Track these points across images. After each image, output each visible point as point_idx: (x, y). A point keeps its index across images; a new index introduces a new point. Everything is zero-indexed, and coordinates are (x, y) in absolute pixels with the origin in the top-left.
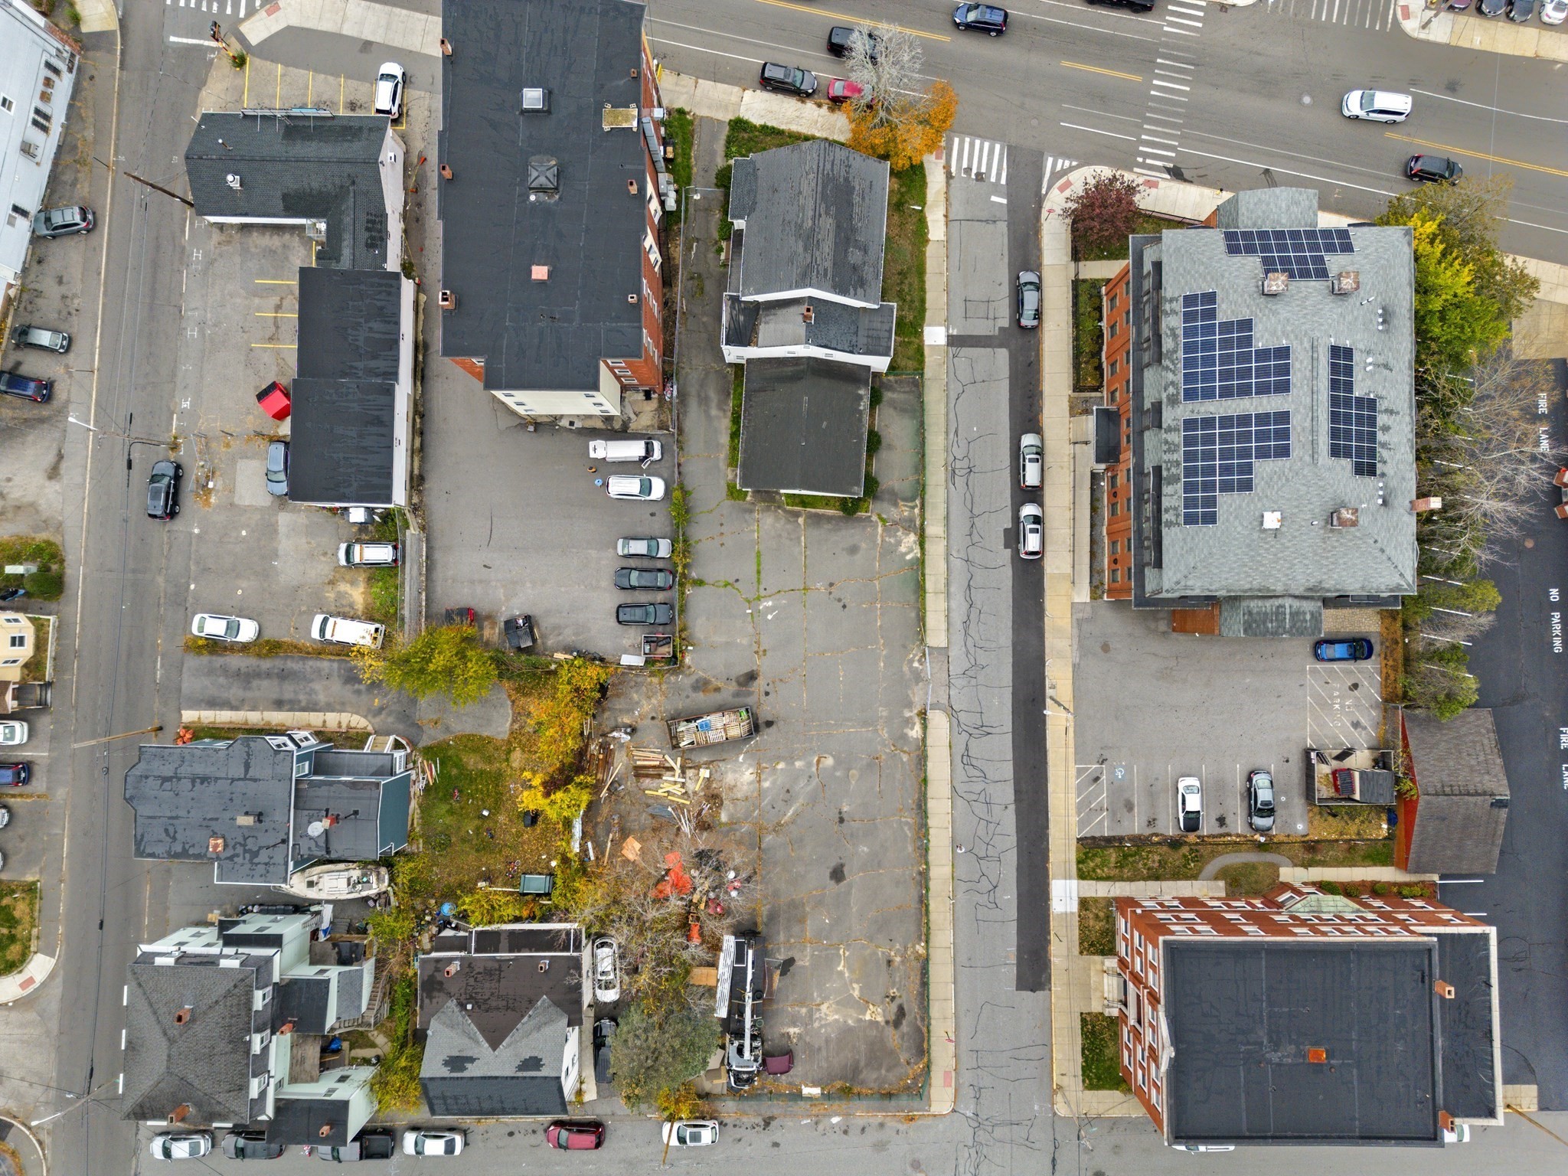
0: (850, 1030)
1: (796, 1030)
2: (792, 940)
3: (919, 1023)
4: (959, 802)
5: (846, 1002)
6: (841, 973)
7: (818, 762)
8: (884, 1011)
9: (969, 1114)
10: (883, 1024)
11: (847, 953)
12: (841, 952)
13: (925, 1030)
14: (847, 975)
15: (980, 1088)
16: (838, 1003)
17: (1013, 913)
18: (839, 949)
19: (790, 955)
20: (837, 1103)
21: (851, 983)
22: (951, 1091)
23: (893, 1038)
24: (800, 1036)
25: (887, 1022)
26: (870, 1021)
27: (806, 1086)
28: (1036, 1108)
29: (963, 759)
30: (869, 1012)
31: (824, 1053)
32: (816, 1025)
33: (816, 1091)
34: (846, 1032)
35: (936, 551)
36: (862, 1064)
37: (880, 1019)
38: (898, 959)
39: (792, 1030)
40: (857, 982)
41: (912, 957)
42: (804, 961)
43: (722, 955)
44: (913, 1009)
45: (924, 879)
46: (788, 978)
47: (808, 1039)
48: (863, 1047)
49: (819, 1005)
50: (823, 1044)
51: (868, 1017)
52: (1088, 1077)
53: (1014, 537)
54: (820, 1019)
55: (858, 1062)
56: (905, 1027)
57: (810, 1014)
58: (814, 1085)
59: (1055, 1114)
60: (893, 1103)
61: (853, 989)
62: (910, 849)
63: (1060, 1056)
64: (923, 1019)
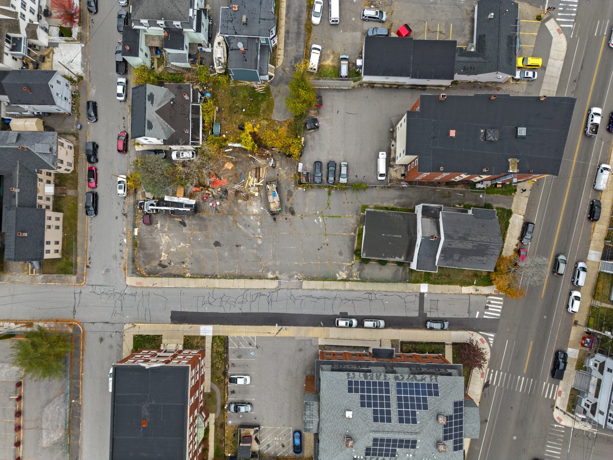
0: (158, 247)
1: (159, 227)
2: (193, 226)
3: (160, 273)
4: (243, 291)
5: (169, 246)
6: (180, 244)
7: (260, 238)
8: (165, 260)
9: (126, 291)
10: (160, 260)
11: (187, 247)
12: (188, 245)
13: (158, 275)
14: (179, 246)
15: (135, 296)
16: (169, 243)
17: (201, 310)
18: (189, 243)
19: (187, 225)
20: (132, 241)
21: (176, 248)
22: (135, 285)
23: (155, 263)
24: (156, 228)
25: (161, 261)
26: (161, 255)
27: (138, 230)
28: (127, 317)
29: (259, 293)
30: (165, 254)
31: (150, 237)
32: (161, 234)
33: (136, 233)
34: (158, 246)
35: (340, 286)
36: (146, 251)
37: (162, 258)
38: (184, 266)
39: (159, 225)
40: (176, 250)
41: (185, 271)
42: (185, 230)
43: (188, 199)
44: (166, 271)
45: (214, 277)
46: (178, 224)
47: (156, 231)
48: (152, 252)
49: (168, 236)
50: (153, 236)
51: (163, 254)
52: (138, 337)
53: (344, 316)
54: (163, 236)
55: (146, 250)
56: (159, 268)
57: (165, 232)
58: (138, 233)
59: (125, 324)
60: (131, 263)
61: (174, 249)
62: (226, 272)
63: (146, 327)
64: (161, 275)
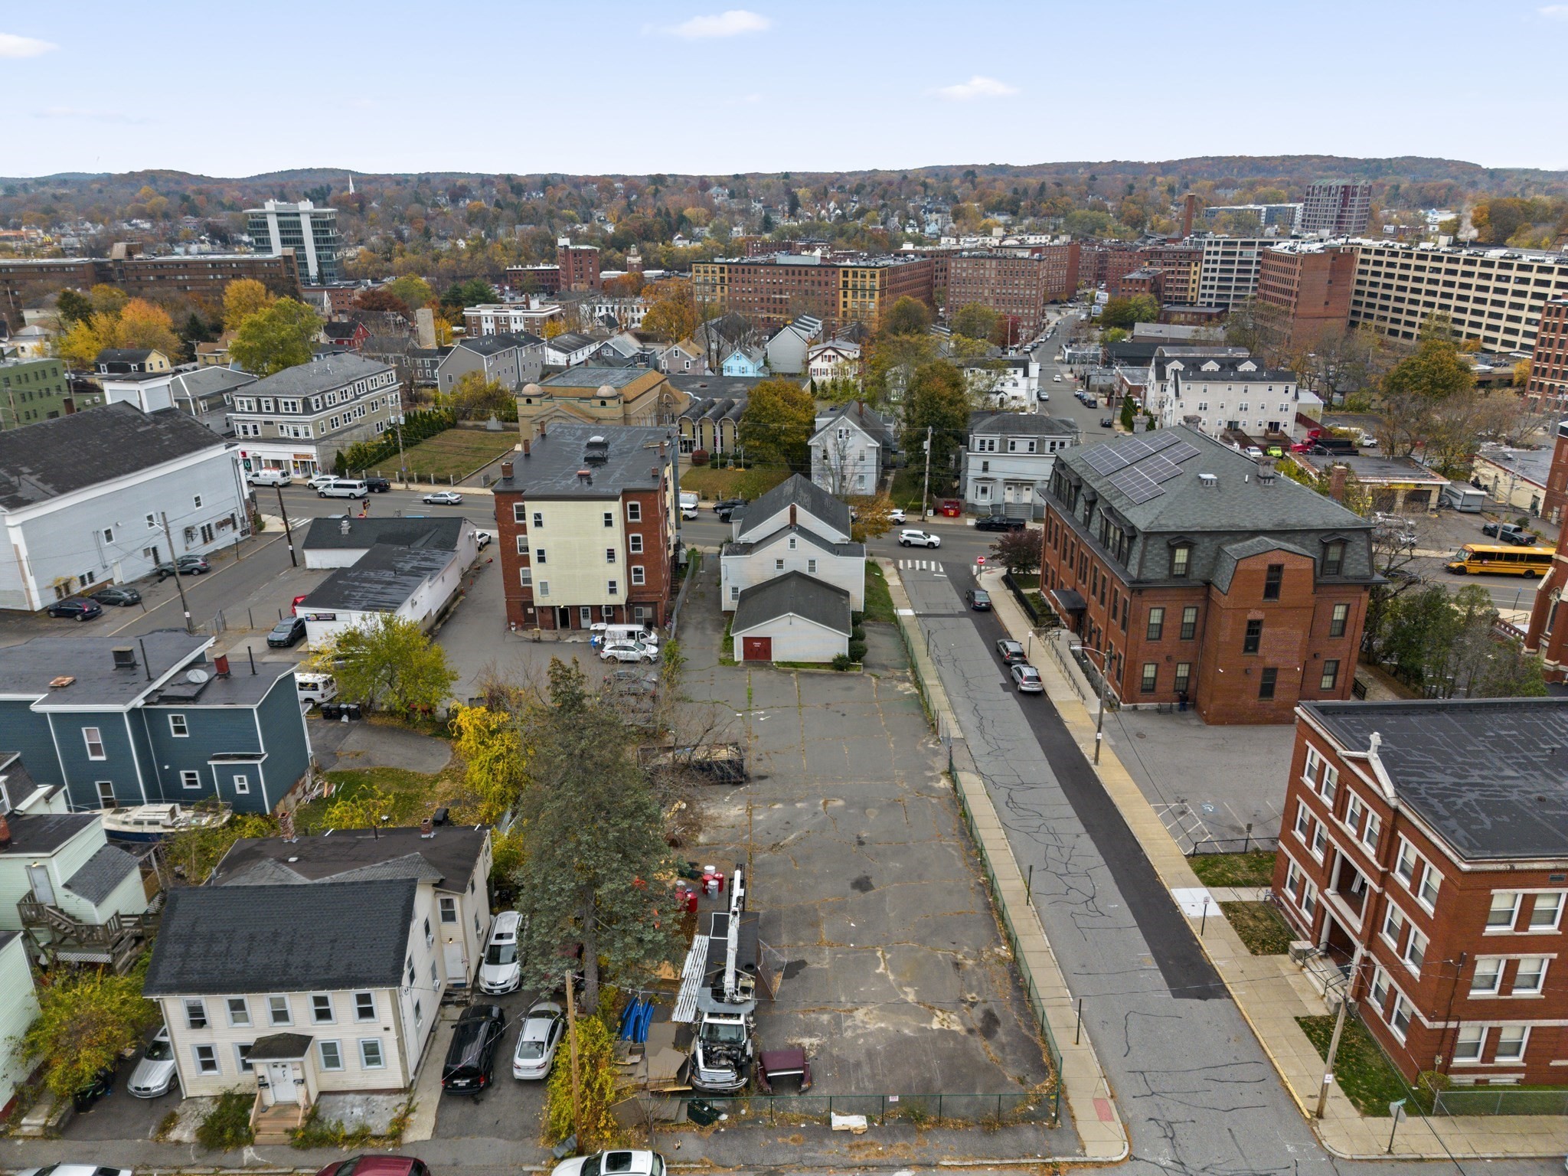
0: (907, 1041)
1: (815, 1041)
2: (801, 943)
3: (1025, 1031)
4: (1015, 834)
5: (894, 1007)
6: (882, 977)
7: (825, 803)
8: (961, 1018)
9: (1168, 1163)
10: (963, 1033)
11: (888, 956)
12: (879, 954)
13: (1038, 1040)
14: (891, 977)
15: (1170, 1124)
16: (881, 1009)
17: (1129, 919)
18: (875, 952)
19: (798, 957)
20: (900, 1142)
21: (900, 986)
22: (1117, 1126)
23: (985, 1050)
24: (821, 1049)
25: (970, 1031)
26: (941, 1031)
27: (839, 1114)
28: (1290, 1149)
29: (1008, 804)
30: (936, 1019)
31: (867, 1070)
32: (849, 1034)
33: (857, 1122)
34: (899, 1046)
36: (938, 1083)
37: (956, 1027)
38: (970, 962)
39: (806, 1042)
40: (909, 985)
41: (992, 961)
42: (822, 962)
43: (690, 956)
44: (1009, 1015)
45: (989, 887)
46: (794, 983)
47: (835, 1051)
48: (935, 1063)
49: (851, 1011)
50: (863, 1058)
51: (936, 1025)
53: (1012, 684)
54: (855, 1027)
55: (930, 1081)
56: (1001, 1034)
57: (837, 1022)
58: (851, 1111)
59: (1331, 1157)
60: (1006, 1140)
61: (905, 993)
62: (960, 865)
64: (1031, 1028)
